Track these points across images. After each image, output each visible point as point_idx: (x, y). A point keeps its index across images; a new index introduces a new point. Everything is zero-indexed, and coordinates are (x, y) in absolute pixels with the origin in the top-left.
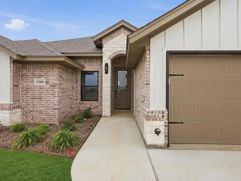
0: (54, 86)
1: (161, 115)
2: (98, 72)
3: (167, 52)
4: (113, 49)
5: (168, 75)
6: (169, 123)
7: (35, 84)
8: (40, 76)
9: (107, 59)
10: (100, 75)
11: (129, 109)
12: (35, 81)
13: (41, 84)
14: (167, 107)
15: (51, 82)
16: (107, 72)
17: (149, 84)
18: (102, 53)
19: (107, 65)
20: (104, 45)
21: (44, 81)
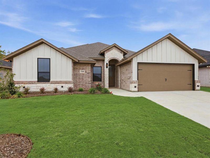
0: (89, 73)
1: (136, 82)
2: (101, 67)
3: (138, 63)
4: (110, 56)
5: (138, 70)
6: (138, 85)
7: (80, 72)
8: (83, 69)
9: (107, 61)
10: (102, 68)
11: (114, 86)
12: (80, 71)
13: (83, 73)
14: (138, 80)
15: (88, 72)
16: (107, 67)
17: (132, 72)
18: (104, 58)
19: (107, 64)
20: (106, 54)
21: (84, 71)
